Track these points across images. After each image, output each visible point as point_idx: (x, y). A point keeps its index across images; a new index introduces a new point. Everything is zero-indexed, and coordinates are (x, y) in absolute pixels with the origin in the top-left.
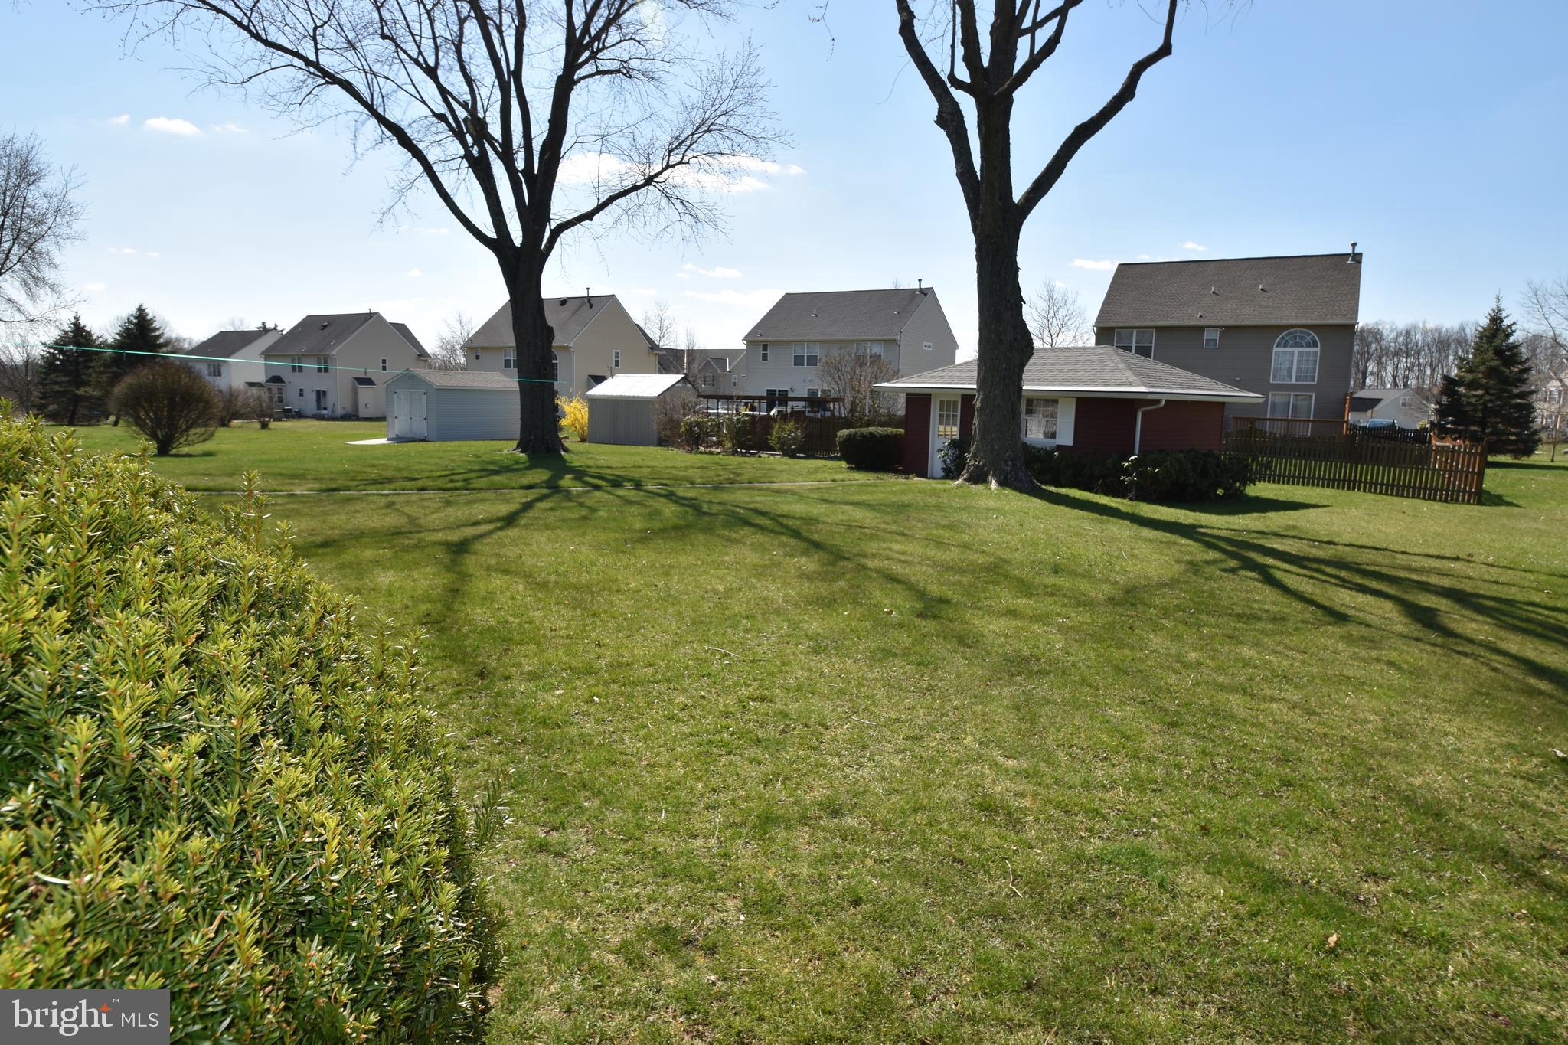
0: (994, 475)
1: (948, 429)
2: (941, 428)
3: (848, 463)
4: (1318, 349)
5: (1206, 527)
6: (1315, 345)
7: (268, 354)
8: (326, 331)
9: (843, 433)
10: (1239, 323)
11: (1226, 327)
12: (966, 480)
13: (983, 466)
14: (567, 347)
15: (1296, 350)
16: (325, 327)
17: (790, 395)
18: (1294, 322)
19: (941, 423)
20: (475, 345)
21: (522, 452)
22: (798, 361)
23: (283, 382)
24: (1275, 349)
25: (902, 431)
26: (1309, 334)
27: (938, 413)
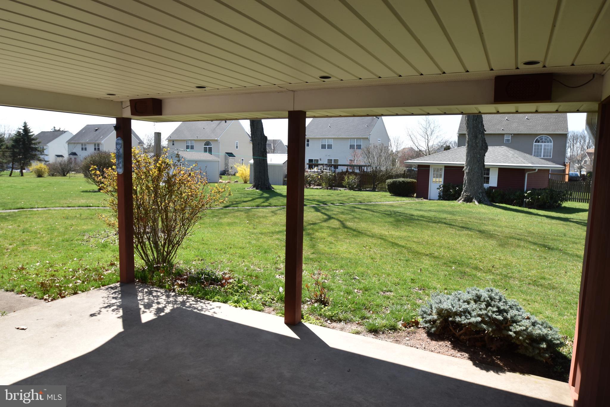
0: (476, 199)
1: (438, 179)
2: (434, 179)
3: (390, 193)
4: (552, 144)
5: (572, 219)
6: (551, 142)
7: (69, 142)
8: (97, 132)
9: (389, 181)
10: (519, 133)
11: (514, 134)
12: (464, 201)
13: (470, 195)
14: (217, 140)
15: (543, 144)
16: (96, 130)
17: (320, 162)
18: (542, 132)
19: (434, 177)
20: (171, 139)
21: (257, 189)
22: (323, 147)
23: (77, 155)
24: (534, 144)
25: (415, 181)
26: (548, 137)
27: (433, 173)
